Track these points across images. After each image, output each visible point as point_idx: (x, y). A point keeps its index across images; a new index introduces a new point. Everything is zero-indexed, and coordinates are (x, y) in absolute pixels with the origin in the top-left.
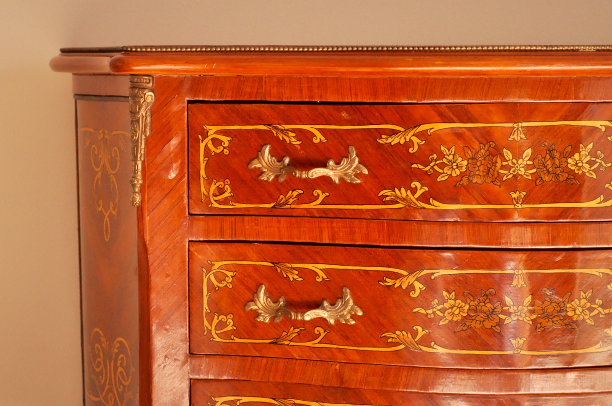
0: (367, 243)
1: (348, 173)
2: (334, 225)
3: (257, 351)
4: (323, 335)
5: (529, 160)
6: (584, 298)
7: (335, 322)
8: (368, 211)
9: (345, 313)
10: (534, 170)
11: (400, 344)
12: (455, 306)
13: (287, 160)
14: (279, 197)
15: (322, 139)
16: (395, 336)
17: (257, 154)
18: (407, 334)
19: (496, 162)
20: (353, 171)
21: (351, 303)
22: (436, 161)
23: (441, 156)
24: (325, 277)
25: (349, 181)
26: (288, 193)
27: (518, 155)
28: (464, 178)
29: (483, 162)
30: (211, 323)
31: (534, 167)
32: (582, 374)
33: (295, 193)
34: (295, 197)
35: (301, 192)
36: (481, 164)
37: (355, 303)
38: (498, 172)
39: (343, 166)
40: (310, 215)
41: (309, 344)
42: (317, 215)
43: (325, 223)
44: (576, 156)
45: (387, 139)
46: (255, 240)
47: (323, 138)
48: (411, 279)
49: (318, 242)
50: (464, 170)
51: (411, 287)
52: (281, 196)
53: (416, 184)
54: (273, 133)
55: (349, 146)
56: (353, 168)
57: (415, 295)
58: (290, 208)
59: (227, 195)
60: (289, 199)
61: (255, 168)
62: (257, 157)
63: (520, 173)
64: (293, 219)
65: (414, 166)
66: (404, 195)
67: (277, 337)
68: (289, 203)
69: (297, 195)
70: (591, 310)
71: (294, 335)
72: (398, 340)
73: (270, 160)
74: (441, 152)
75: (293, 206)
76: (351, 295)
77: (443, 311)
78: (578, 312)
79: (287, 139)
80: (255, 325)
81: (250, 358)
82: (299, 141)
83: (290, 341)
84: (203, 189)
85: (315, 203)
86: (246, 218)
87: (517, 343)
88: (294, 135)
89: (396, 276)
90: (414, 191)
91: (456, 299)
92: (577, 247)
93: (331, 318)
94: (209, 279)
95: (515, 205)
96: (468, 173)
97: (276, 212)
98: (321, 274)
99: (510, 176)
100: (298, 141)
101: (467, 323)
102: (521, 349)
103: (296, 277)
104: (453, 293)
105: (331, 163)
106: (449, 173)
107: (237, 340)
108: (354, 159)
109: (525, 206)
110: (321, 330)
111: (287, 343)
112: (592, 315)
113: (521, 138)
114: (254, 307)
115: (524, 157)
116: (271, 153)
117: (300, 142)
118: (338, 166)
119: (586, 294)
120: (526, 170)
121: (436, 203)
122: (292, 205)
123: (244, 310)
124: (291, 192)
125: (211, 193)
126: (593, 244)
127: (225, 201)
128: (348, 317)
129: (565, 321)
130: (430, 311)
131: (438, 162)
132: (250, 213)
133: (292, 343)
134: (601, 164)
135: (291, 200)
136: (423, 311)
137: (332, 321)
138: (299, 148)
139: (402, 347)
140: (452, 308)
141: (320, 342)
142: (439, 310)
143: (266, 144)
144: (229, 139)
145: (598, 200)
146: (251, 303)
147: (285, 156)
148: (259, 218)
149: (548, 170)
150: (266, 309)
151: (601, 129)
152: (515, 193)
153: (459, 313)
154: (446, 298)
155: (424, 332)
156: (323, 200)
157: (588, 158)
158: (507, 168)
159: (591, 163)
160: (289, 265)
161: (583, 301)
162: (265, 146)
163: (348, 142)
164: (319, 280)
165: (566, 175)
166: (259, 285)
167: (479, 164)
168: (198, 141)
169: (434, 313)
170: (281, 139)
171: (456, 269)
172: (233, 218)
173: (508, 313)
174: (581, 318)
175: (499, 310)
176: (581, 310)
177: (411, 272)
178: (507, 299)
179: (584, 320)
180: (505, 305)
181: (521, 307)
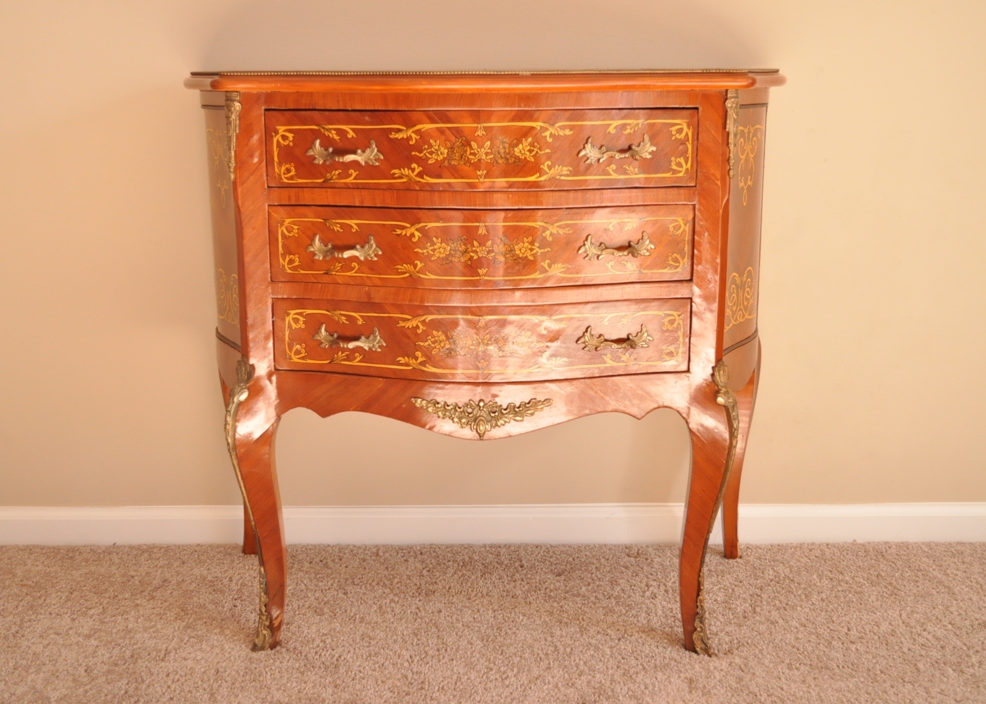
0: (384, 206)
1: (370, 158)
2: (363, 194)
3: (315, 279)
4: (357, 267)
5: (489, 149)
6: (526, 242)
7: (364, 259)
8: (384, 184)
9: (371, 252)
10: (492, 156)
11: (406, 273)
12: (441, 247)
13: (331, 150)
14: (326, 175)
16: (402, 268)
17: (311, 146)
18: (411, 266)
19: (466, 151)
20: (374, 157)
21: (374, 246)
22: (427, 149)
23: (430, 146)
24: (357, 228)
25: (371, 163)
26: (332, 172)
27: (481, 146)
28: (446, 162)
29: (458, 150)
30: (284, 260)
31: (492, 153)
32: (526, 292)
33: (337, 172)
34: (337, 175)
35: (340, 171)
36: (457, 152)
37: (377, 246)
38: (468, 158)
39: (367, 153)
40: (347, 187)
41: (349, 274)
42: (351, 187)
43: (356, 192)
44: (520, 146)
45: (395, 135)
46: (312, 204)
47: (354, 135)
48: (413, 230)
49: (353, 205)
50: (445, 156)
51: (413, 235)
52: (328, 174)
53: (414, 165)
54: (322, 131)
55: (371, 139)
56: (373, 155)
57: (415, 240)
58: (334, 182)
59: (293, 173)
61: (311, 155)
62: (311, 148)
63: (482, 158)
64: (336, 190)
65: (413, 153)
66: (407, 173)
67: (327, 269)
68: (333, 179)
70: (532, 250)
71: (339, 268)
72: (405, 271)
73: (320, 149)
74: (431, 144)
75: (336, 181)
76: (374, 240)
77: (434, 250)
78: (522, 251)
79: (331, 135)
80: (313, 261)
81: (310, 284)
83: (337, 272)
84: (277, 170)
85: (350, 179)
86: (305, 189)
87: (482, 272)
88: (335, 132)
89: (403, 228)
90: (413, 170)
91: (441, 243)
92: (521, 207)
93: (361, 256)
94: (282, 231)
95: (479, 179)
96: (448, 157)
97: (325, 185)
98: (355, 227)
99: (476, 160)
101: (450, 259)
102: (485, 276)
103: (339, 229)
104: (440, 239)
105: (359, 151)
106: (436, 158)
107: (302, 272)
108: (374, 148)
109: (486, 180)
110: (356, 264)
111: (334, 273)
112: (532, 253)
113: (483, 134)
114: (312, 249)
115: (485, 146)
116: (321, 145)
117: (339, 137)
118: (363, 153)
119: (528, 240)
120: (486, 156)
121: (428, 178)
123: (306, 251)
124: (334, 171)
125: (282, 172)
126: (531, 205)
127: (291, 178)
128: (373, 255)
129: (515, 258)
130: (425, 251)
131: (429, 150)
132: (309, 186)
133: (337, 274)
134: (537, 152)
135: (334, 177)
136: (420, 251)
137: (362, 258)
138: (338, 141)
139: (407, 275)
140: (439, 248)
141: (355, 273)
142: (431, 250)
143: (316, 139)
144: (293, 135)
145: (535, 176)
146: (310, 247)
147: (330, 147)
148: (314, 189)
149: (501, 156)
150: (320, 251)
151: (536, 128)
152: (479, 171)
153: (444, 252)
154: (436, 242)
155: (422, 265)
156: (355, 177)
157: (528, 148)
158: (474, 154)
159: (530, 151)
160: (334, 221)
161: (526, 244)
163: (370, 137)
164: (354, 231)
165: (513, 159)
166: (315, 235)
167: (455, 151)
168: (272, 137)
169: (427, 252)
170: (327, 135)
171: (441, 223)
172: (297, 189)
173: (476, 252)
174: (525, 255)
175: (470, 250)
176: (524, 249)
177: (412, 225)
178: (475, 243)
179: (526, 257)
180: (474, 246)
181: (484, 248)
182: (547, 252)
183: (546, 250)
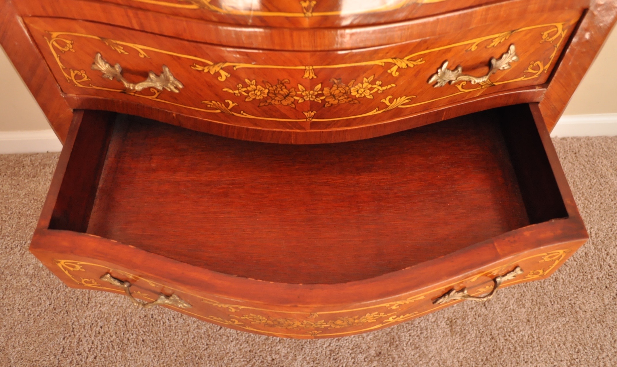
2: (140, 15)
3: (113, 96)
4: (157, 93)
6: (366, 82)
9: (169, 84)
11: (217, 109)
12: (256, 89)
16: (212, 104)
18: (221, 104)
21: (171, 78)
24: (146, 55)
30: (69, 75)
37: (175, 79)
41: (150, 97)
48: (217, 68)
51: (217, 74)
57: (222, 79)
70: (372, 89)
72: (214, 107)
76: (170, 73)
77: (247, 92)
78: (360, 92)
80: (104, 79)
83: (134, 93)
87: (309, 114)
89: (204, 65)
91: (257, 85)
93: (159, 86)
94: (53, 45)
95: (305, 13)
98: (141, 53)
101: (269, 101)
102: (312, 118)
103: (123, 51)
104: (254, 81)
107: (95, 87)
109: (315, 14)
110: (155, 91)
111: (132, 94)
112: (372, 92)
114: (97, 68)
119: (369, 79)
121: (228, 8)
123: (91, 69)
128: (172, 88)
129: (349, 99)
130: (237, 92)
133: (136, 95)
136: (231, 91)
137: (160, 89)
139: (218, 111)
140: (255, 90)
141: (157, 98)
142: (245, 91)
146: (93, 65)
150: (107, 71)
152: (305, 2)
153: (261, 94)
154: (249, 84)
155: (234, 105)
160: (114, 42)
161: (366, 84)
164: (142, 57)
166: (95, 53)
169: (239, 93)
171: (254, 64)
173: (302, 97)
174: (363, 95)
175: (294, 93)
176: (363, 90)
177: (216, 63)
178: (300, 87)
179: (365, 96)
180: (299, 90)
181: (311, 92)
182: (390, 88)
183: (389, 86)
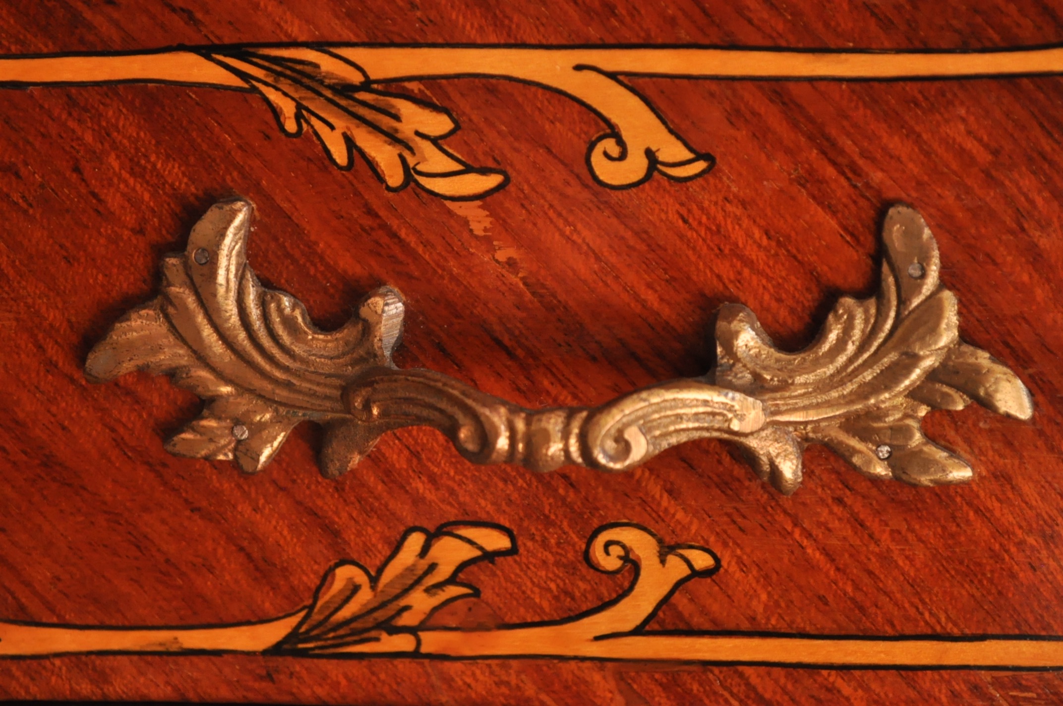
1: (877, 414)
13: (388, 315)
14: (327, 577)
15: (662, 157)
17: (151, 272)
25: (881, 470)
26: (397, 548)
33: (452, 552)
34: (452, 580)
35: (496, 541)
39: (842, 359)
52: (344, 573)
54: (276, 113)
55: (885, 205)
58: (416, 654)
60: (406, 591)
61: (142, 371)
62: (153, 293)
68: (406, 620)
69: (463, 566)
73: (254, 312)
75: (431, 642)
79: (383, 154)
82: (484, 171)
85: (602, 622)
88: (440, 124)
100: (468, 169)
105: (747, 339)
108: (933, 305)
116: (265, 265)
117: (492, 181)
118: (797, 359)
122: (425, 636)
124: (416, 541)
135: (421, 602)
138: (479, 220)
143: (222, 198)
147: (374, 285)
156: (665, 601)
162: (212, 215)
163: (877, 177)
170: (340, 155)
